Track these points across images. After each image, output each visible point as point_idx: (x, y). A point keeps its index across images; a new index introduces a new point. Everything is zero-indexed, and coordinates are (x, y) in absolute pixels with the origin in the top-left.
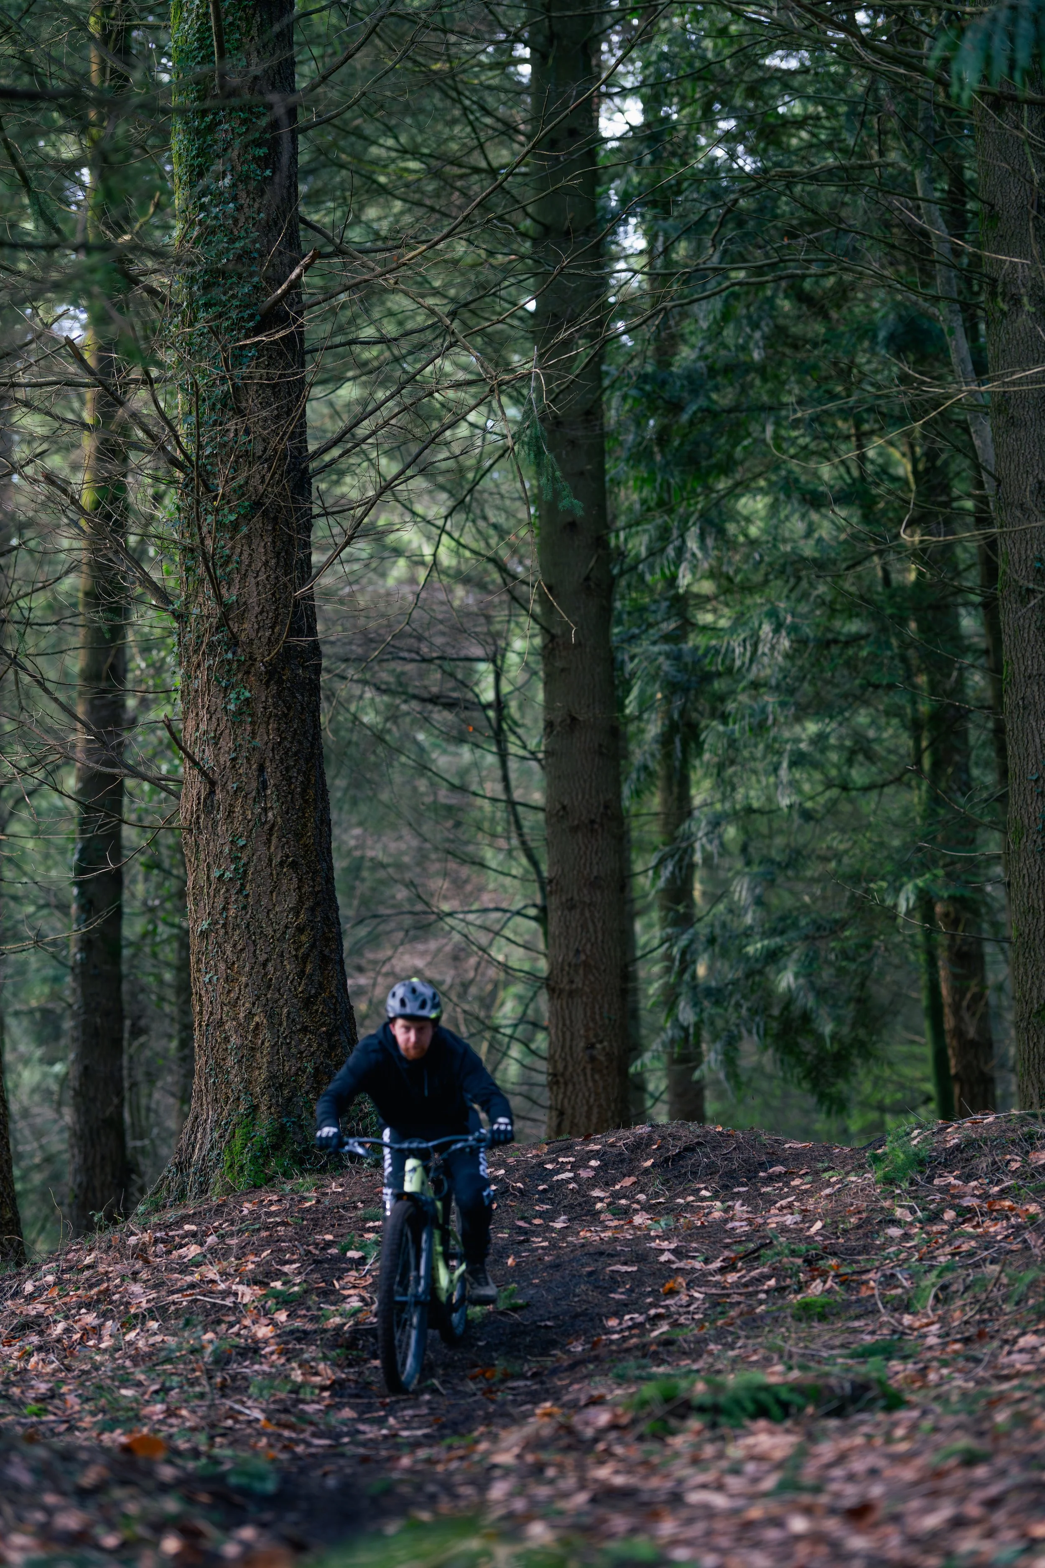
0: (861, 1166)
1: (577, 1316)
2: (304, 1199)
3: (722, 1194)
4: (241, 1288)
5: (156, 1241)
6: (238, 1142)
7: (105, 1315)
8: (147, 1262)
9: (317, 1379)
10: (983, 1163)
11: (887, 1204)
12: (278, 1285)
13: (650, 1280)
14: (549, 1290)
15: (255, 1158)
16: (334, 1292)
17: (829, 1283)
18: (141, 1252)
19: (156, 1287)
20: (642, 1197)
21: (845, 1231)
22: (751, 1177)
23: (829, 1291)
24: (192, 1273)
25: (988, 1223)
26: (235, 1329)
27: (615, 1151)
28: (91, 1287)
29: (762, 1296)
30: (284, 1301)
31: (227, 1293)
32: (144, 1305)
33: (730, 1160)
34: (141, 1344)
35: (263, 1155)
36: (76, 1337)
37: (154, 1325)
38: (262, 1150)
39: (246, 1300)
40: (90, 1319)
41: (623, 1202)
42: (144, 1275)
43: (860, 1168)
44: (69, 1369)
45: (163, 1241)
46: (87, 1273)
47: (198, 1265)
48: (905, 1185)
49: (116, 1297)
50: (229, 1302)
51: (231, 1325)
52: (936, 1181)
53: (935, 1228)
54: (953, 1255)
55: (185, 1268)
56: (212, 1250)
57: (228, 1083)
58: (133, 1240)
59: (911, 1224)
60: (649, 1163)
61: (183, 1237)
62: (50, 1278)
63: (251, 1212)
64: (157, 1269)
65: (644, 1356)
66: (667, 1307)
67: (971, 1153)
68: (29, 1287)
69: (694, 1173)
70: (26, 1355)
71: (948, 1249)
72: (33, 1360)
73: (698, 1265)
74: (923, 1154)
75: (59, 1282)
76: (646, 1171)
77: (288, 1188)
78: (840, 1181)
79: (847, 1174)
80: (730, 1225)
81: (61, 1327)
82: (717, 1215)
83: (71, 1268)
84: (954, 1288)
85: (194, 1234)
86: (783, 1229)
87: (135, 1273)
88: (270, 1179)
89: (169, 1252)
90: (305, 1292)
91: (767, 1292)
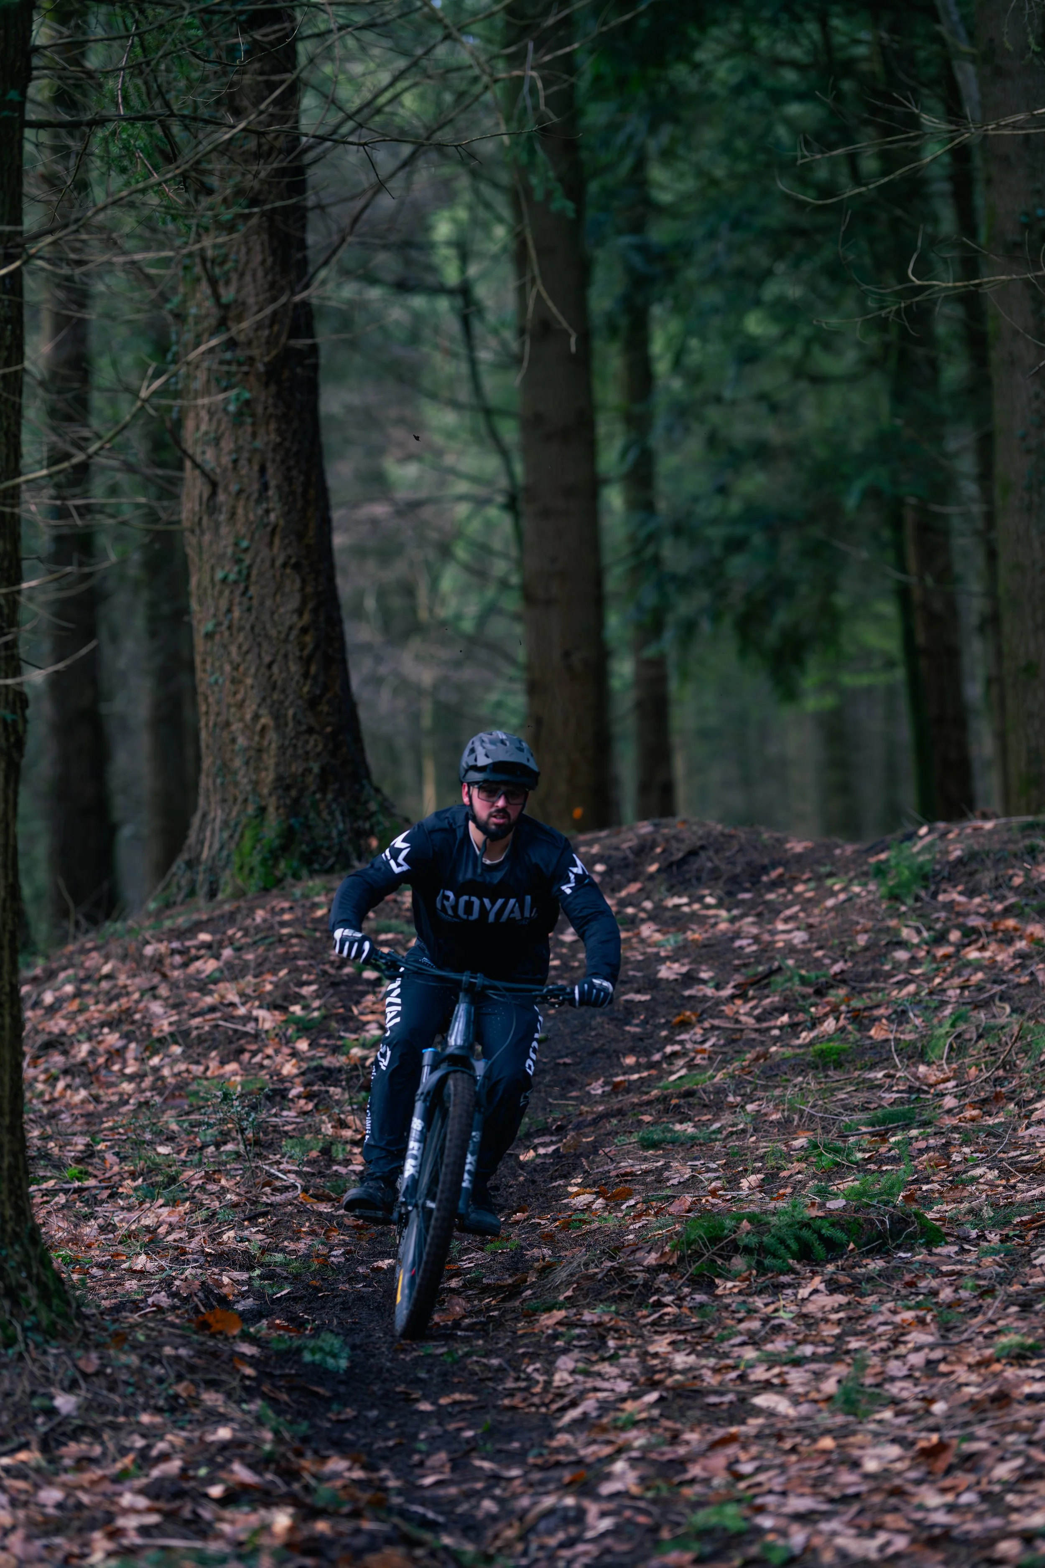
0: (865, 874)
1: (594, 1053)
2: (315, 906)
3: (727, 901)
4: (261, 1013)
5: (173, 952)
6: (247, 844)
7: (128, 1037)
8: (164, 976)
9: (348, 1133)
10: (986, 878)
11: (893, 923)
12: (296, 1009)
13: (662, 1010)
14: (565, 1022)
15: (264, 861)
16: (353, 1018)
17: (842, 1022)
18: (157, 964)
19: (175, 1006)
20: (648, 905)
21: (853, 954)
22: (755, 881)
23: (842, 1030)
24: (210, 993)
25: (993, 947)
26: (257, 1059)
27: (620, 855)
28: (110, 1001)
29: (776, 1032)
30: (305, 1028)
31: (249, 1018)
32: (166, 1028)
33: (734, 864)
34: (166, 1072)
35: (273, 856)
36: (101, 1060)
37: (177, 1050)
38: (271, 852)
39: (267, 1025)
40: (112, 1039)
41: (630, 910)
42: (163, 991)
43: (863, 877)
44: (97, 1099)
45: (180, 952)
46: (105, 985)
47: (216, 982)
48: (910, 901)
49: (137, 1016)
50: (250, 1028)
51: (254, 1054)
52: (941, 898)
53: (941, 952)
54: (963, 988)
55: (204, 986)
56: (229, 965)
57: (236, 784)
58: (149, 950)
59: (918, 946)
60: (653, 868)
61: (198, 948)
62: (69, 989)
63: (265, 920)
64: (174, 985)
65: (667, 1111)
66: (682, 1042)
67: (974, 866)
68: (48, 998)
69: (699, 879)
70: (52, 1080)
71: (957, 981)
72: (61, 1085)
73: (709, 991)
74: (928, 868)
75: (78, 994)
76: (651, 877)
77: (298, 892)
78: (843, 890)
79: (851, 881)
80: (738, 943)
81: (85, 1048)
82: (723, 926)
83: (87, 979)
84: (967, 1036)
85: (208, 946)
86: (791, 949)
87: (154, 988)
88: (279, 881)
89: (185, 965)
90: (325, 1017)
91: (781, 1028)
